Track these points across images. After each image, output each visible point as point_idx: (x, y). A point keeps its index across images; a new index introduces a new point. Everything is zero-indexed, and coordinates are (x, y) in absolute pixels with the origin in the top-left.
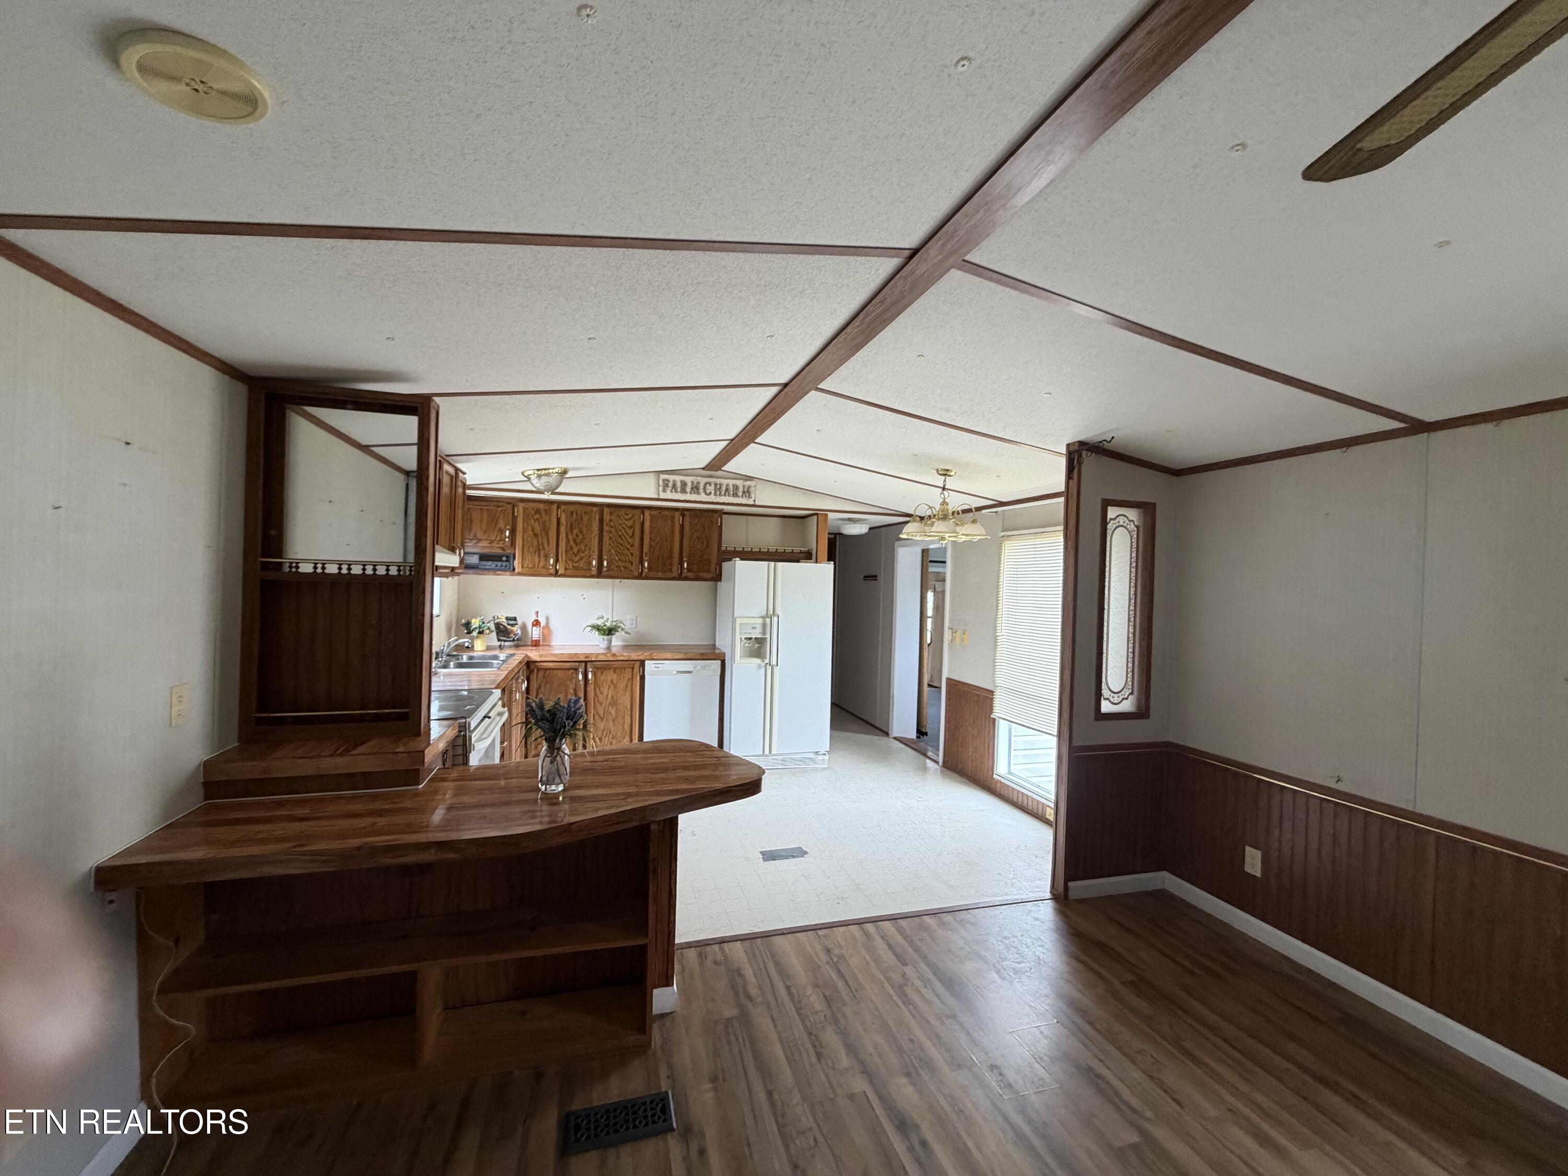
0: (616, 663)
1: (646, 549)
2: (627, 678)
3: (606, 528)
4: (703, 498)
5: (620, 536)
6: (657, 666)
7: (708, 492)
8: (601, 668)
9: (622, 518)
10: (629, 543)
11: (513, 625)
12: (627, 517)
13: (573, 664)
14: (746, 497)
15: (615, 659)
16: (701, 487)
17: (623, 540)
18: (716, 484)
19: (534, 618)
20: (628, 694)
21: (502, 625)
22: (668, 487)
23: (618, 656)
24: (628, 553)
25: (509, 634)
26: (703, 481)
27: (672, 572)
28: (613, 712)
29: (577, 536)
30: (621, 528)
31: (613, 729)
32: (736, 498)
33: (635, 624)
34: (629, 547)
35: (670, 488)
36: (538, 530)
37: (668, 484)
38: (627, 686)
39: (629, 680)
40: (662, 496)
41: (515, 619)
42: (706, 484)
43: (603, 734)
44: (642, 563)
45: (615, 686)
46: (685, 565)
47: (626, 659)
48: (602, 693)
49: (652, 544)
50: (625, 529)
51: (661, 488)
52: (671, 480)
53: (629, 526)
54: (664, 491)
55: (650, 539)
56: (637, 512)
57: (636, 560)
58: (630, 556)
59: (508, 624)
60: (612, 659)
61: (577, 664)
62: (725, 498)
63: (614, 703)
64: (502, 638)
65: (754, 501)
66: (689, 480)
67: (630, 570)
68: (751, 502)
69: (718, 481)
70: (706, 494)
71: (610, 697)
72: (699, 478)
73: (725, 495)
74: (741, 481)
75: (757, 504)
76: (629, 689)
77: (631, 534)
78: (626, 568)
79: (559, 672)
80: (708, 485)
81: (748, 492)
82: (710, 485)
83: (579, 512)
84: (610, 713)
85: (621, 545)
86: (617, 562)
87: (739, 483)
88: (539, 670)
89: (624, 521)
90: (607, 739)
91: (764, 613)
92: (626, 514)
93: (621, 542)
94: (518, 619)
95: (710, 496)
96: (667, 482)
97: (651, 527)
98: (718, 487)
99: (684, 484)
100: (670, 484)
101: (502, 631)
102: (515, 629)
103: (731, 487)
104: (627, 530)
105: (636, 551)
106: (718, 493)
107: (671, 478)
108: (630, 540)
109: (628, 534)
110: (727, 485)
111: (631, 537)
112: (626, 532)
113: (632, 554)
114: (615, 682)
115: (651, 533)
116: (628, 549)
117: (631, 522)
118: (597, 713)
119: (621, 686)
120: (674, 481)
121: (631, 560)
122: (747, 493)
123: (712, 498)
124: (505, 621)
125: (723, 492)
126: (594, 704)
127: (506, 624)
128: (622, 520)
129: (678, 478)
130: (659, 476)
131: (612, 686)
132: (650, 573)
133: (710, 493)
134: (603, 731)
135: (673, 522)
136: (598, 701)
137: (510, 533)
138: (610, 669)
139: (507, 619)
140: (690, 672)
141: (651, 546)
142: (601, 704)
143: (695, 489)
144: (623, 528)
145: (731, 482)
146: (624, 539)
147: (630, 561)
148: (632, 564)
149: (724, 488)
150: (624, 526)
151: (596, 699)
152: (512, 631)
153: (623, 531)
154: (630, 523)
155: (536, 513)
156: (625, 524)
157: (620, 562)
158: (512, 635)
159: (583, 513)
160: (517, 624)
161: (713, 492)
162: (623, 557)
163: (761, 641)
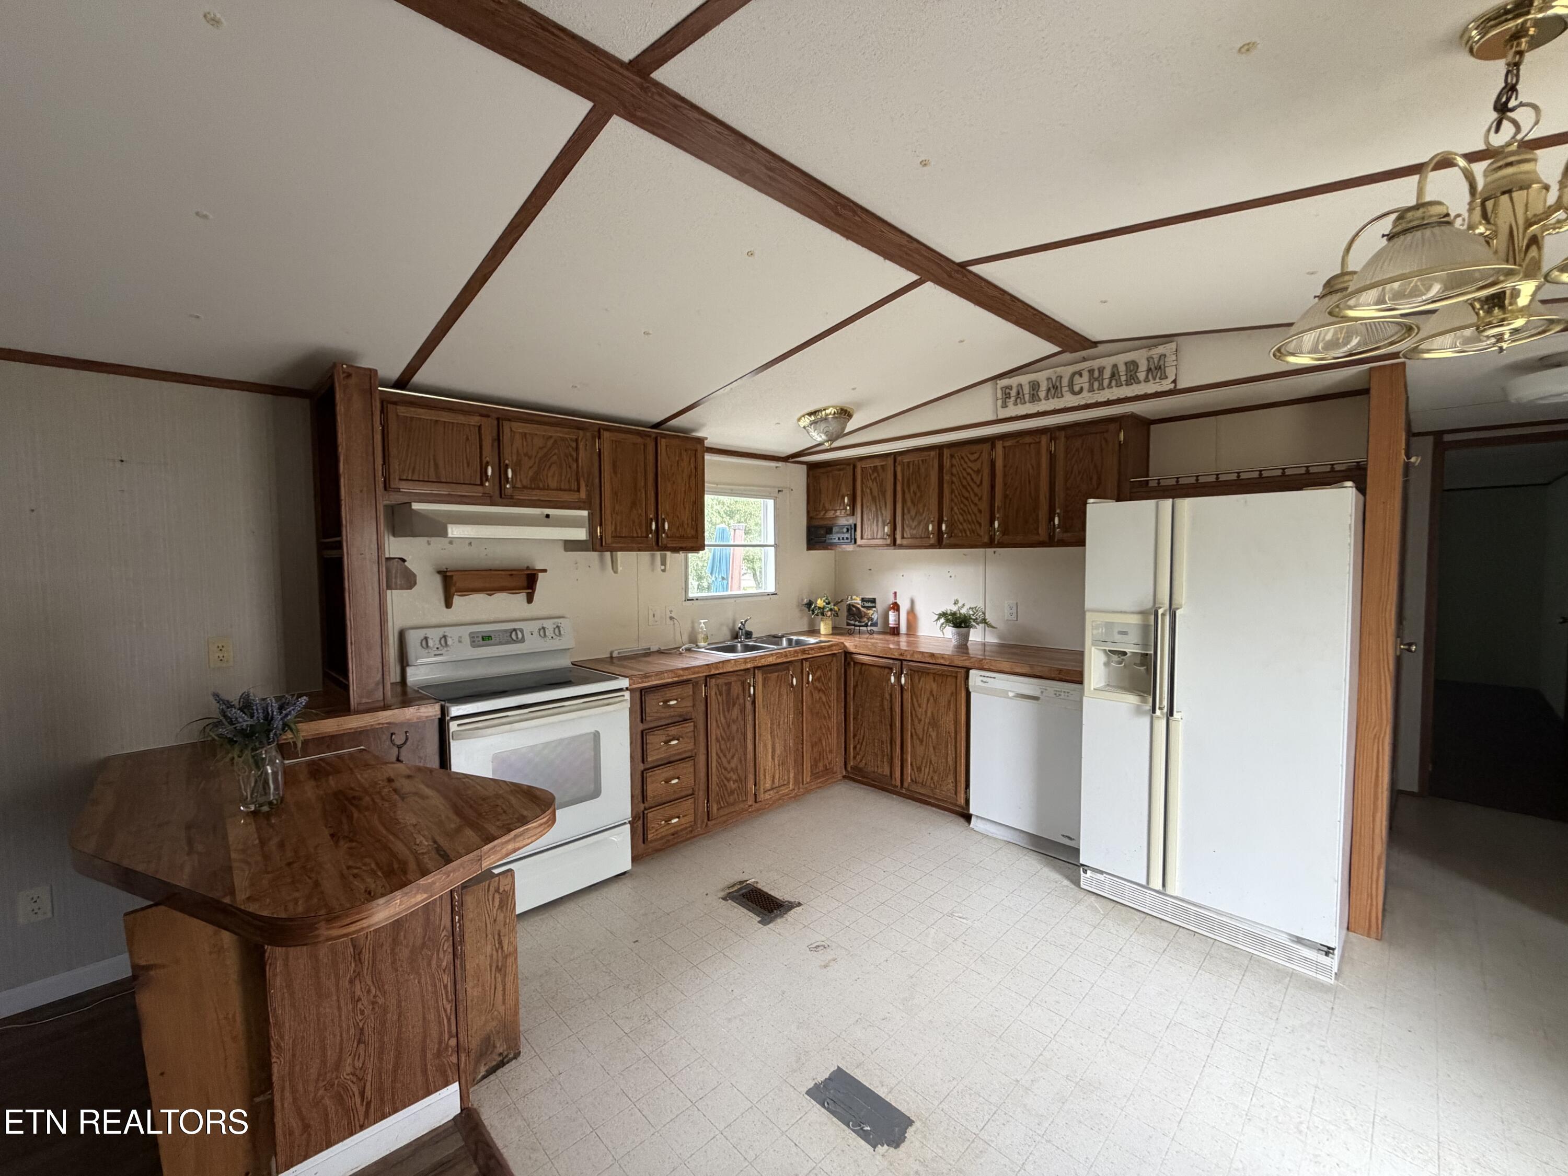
0: (935, 667)
1: (998, 503)
2: (950, 692)
3: (947, 477)
4: (1069, 400)
5: (964, 486)
6: (985, 679)
7: (1077, 388)
8: (918, 672)
9: (967, 460)
10: (976, 495)
11: (869, 608)
12: (973, 458)
13: (887, 661)
14: (1154, 379)
15: (934, 662)
16: (1065, 382)
17: (969, 492)
18: (1091, 372)
19: (892, 600)
20: (951, 714)
21: (854, 606)
22: (1010, 398)
23: (938, 658)
24: (976, 510)
25: (861, 617)
26: (1067, 372)
27: (1038, 534)
28: (934, 735)
29: (915, 493)
30: (965, 475)
31: (933, 758)
32: (1135, 386)
33: (1014, 615)
34: (976, 500)
35: (1013, 399)
36: (875, 493)
37: (1009, 393)
38: (949, 702)
39: (952, 694)
40: (1003, 414)
41: (873, 601)
42: (1073, 375)
43: (922, 763)
44: (992, 523)
45: (935, 701)
46: (1056, 521)
47: (947, 664)
48: (920, 706)
49: (1008, 492)
50: (971, 475)
51: (1000, 403)
52: (1014, 386)
53: (976, 469)
54: (1004, 406)
55: (1005, 484)
56: (987, 447)
57: (984, 520)
58: (978, 515)
59: (863, 607)
60: (931, 661)
61: (891, 661)
62: (1111, 390)
63: (934, 723)
64: (852, 622)
65: (1174, 382)
66: (1041, 377)
67: (978, 535)
68: (1167, 385)
69: (1096, 364)
70: (1074, 393)
71: (929, 714)
72: (1058, 369)
73: (1110, 386)
74: (1145, 350)
75: (1181, 386)
76: (952, 706)
77: (978, 483)
78: (973, 531)
79: (875, 669)
80: (1077, 377)
81: (1159, 368)
82: (1081, 375)
83: (916, 462)
84: (930, 735)
85: (967, 499)
86: (961, 524)
87: (1140, 356)
88: (856, 663)
89: (970, 464)
90: (927, 770)
91: (1149, 604)
92: (972, 454)
93: (966, 494)
94: (877, 601)
95: (1080, 396)
96: (1008, 391)
97: (1005, 466)
98: (1096, 374)
99: (1035, 386)
100: (1013, 393)
101: (853, 615)
102: (870, 612)
103: (1122, 369)
104: (974, 476)
105: (984, 506)
106: (1096, 385)
107: (1013, 381)
108: (976, 489)
109: (975, 483)
110: (1115, 366)
111: (978, 486)
112: (972, 479)
113: (980, 511)
114: (935, 693)
115: (1005, 475)
116: (976, 505)
117: (979, 463)
118: (916, 732)
119: (943, 701)
120: (1020, 386)
121: (979, 519)
122: (1157, 369)
123: (1086, 397)
124: (860, 602)
125: (1106, 382)
126: (912, 720)
127: (859, 606)
128: (966, 463)
129: (1024, 380)
130: (997, 384)
131: (932, 698)
132: (1006, 537)
133: (1081, 389)
134: (923, 758)
135: (1038, 453)
136: (916, 716)
137: (848, 499)
138: (928, 674)
139: (863, 600)
140: (1036, 698)
141: (1005, 496)
142: (920, 721)
143: (1054, 389)
144: (968, 474)
145: (1121, 360)
146: (969, 489)
147: (977, 522)
148: (980, 524)
149: (1107, 374)
150: (969, 470)
151: (914, 712)
152: (866, 614)
153: (969, 478)
154: (976, 466)
155: (873, 472)
156: (970, 468)
157: (965, 524)
158: (865, 620)
159: (921, 462)
160: (875, 607)
161: (1086, 386)
162: (969, 516)
163: (1147, 661)
